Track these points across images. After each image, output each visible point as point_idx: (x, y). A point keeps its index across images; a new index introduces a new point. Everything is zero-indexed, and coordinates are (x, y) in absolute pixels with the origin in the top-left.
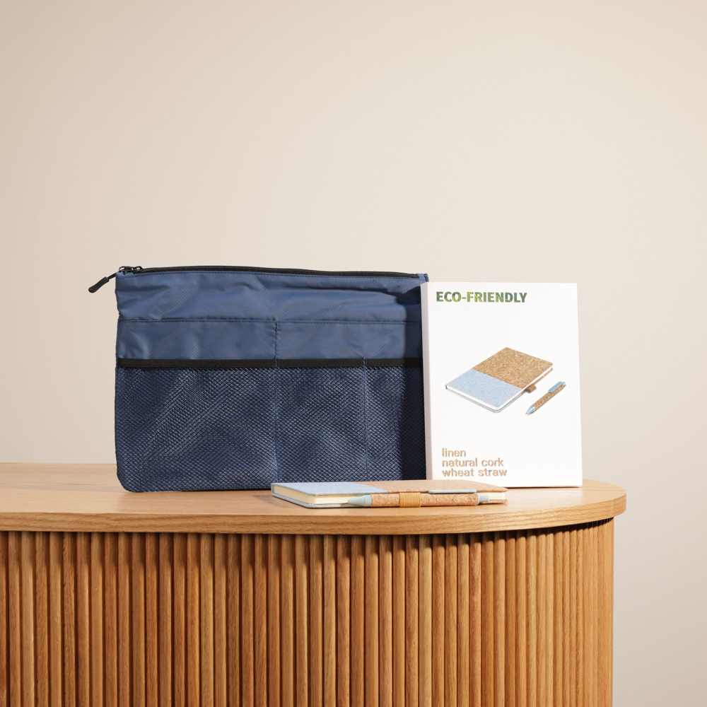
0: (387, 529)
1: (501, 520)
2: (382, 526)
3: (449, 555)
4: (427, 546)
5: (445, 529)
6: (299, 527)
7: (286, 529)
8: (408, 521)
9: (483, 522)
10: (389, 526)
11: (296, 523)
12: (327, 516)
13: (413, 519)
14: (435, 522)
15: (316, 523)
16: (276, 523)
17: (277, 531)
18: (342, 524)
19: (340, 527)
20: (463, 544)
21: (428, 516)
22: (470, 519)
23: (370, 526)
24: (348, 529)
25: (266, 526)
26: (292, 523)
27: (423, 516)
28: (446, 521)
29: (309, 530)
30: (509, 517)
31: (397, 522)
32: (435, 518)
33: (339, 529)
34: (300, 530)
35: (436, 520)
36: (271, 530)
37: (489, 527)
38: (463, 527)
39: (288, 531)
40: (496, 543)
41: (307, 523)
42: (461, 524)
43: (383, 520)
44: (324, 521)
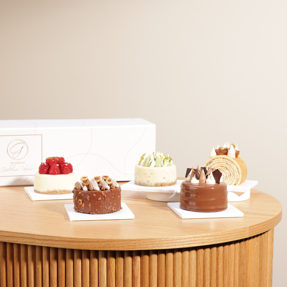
0: (74, 245)
1: (150, 243)
2: (71, 244)
3: (118, 262)
4: (102, 257)
5: (110, 247)
6: (25, 240)
7: (19, 240)
8: (87, 242)
9: (136, 244)
10: (75, 244)
11: (23, 238)
12: (39, 235)
13: (90, 240)
14: (104, 243)
15: (33, 239)
16: (13, 237)
17: (13, 241)
18: (48, 240)
19: (47, 242)
20: (127, 256)
21: (99, 239)
22: (127, 242)
23: (64, 243)
24: (51, 244)
25: (7, 238)
26: (21, 237)
27: (96, 239)
28: (111, 243)
29: (30, 242)
30: (155, 242)
31: (80, 242)
32: (104, 240)
33: (46, 243)
34: (26, 242)
35: (104, 242)
36: (10, 240)
37: (141, 248)
38: (123, 247)
39: (19, 242)
40: (151, 256)
41: (28, 238)
42: (122, 245)
43: (71, 240)
44: (38, 237)
